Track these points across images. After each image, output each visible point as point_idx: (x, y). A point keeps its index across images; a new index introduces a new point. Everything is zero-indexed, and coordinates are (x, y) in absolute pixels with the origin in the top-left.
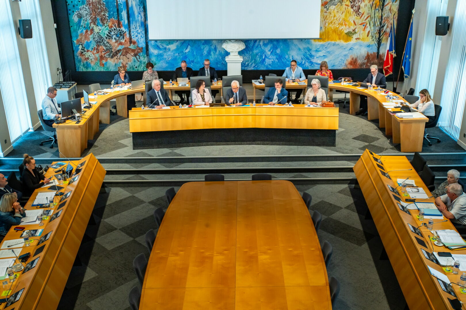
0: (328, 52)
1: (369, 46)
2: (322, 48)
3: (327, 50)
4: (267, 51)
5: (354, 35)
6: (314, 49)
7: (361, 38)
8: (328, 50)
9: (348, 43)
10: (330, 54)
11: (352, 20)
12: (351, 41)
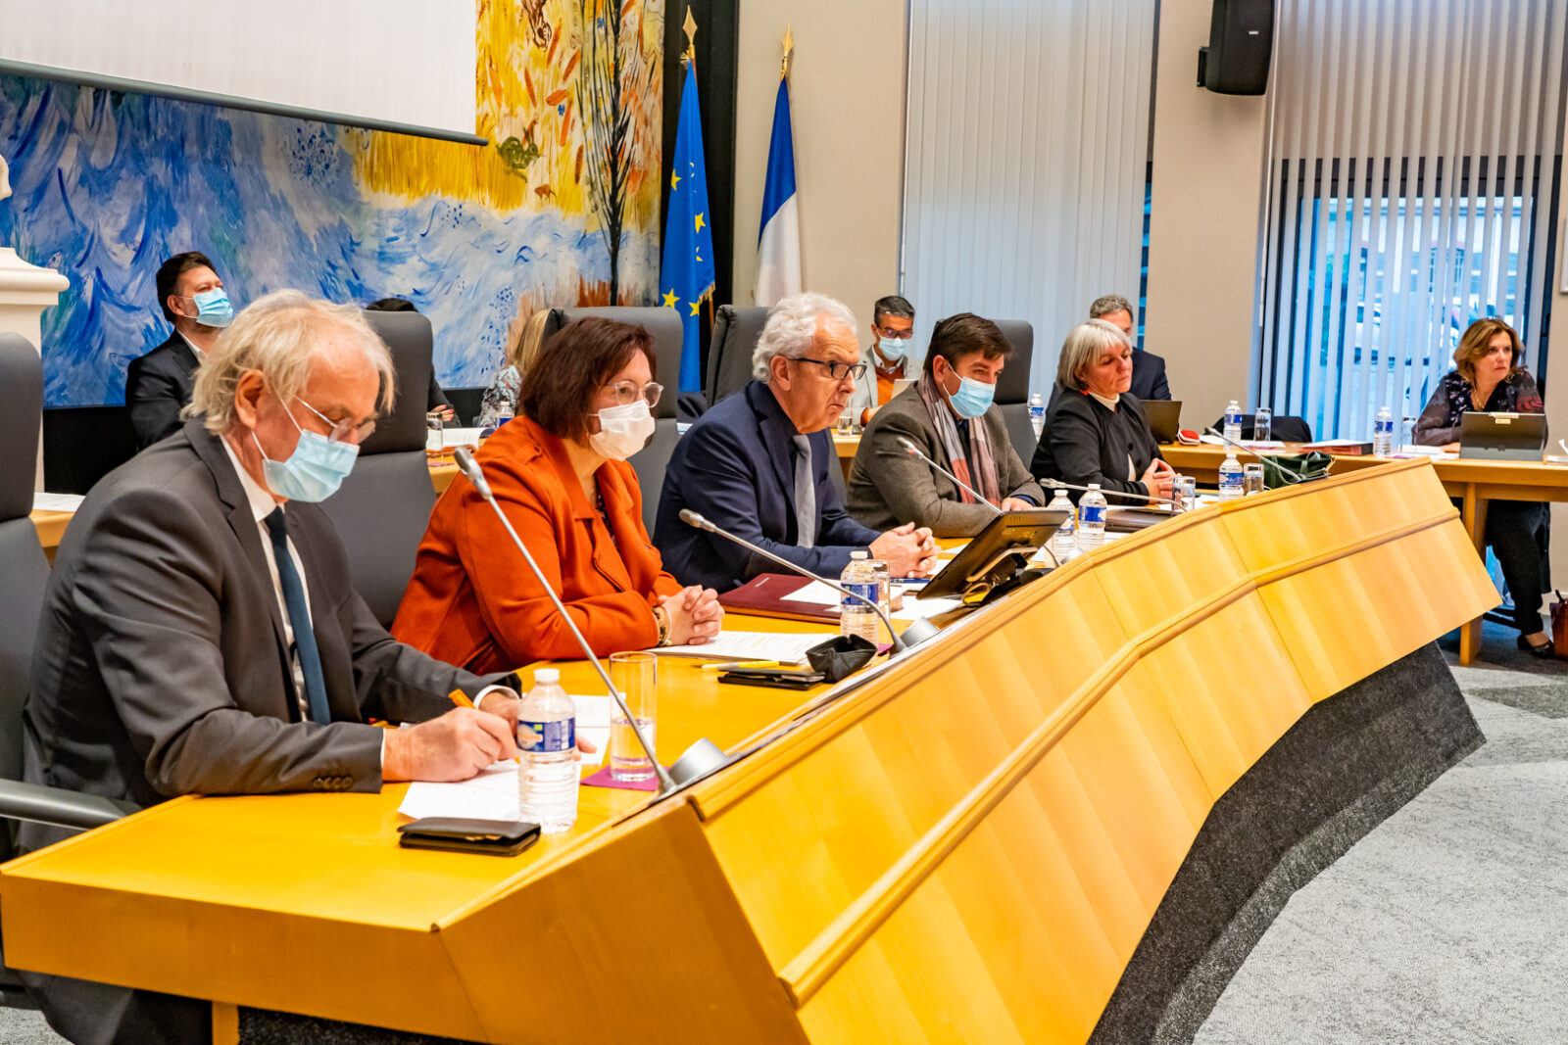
0: (434, 267)
1: (583, 242)
2: (409, 237)
3: (427, 257)
4: (108, 233)
5: (532, 162)
6: (371, 244)
7: (555, 188)
8: (434, 256)
9: (511, 213)
10: (440, 285)
11: (520, 66)
12: (519, 204)
